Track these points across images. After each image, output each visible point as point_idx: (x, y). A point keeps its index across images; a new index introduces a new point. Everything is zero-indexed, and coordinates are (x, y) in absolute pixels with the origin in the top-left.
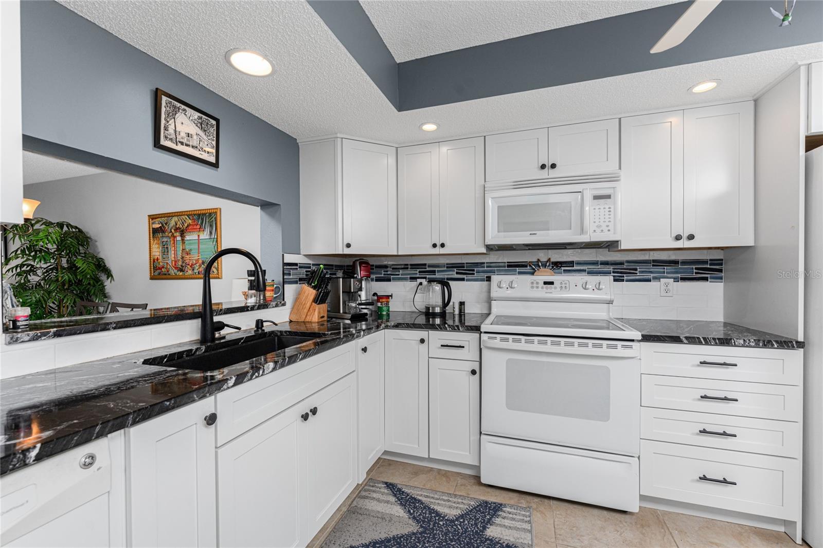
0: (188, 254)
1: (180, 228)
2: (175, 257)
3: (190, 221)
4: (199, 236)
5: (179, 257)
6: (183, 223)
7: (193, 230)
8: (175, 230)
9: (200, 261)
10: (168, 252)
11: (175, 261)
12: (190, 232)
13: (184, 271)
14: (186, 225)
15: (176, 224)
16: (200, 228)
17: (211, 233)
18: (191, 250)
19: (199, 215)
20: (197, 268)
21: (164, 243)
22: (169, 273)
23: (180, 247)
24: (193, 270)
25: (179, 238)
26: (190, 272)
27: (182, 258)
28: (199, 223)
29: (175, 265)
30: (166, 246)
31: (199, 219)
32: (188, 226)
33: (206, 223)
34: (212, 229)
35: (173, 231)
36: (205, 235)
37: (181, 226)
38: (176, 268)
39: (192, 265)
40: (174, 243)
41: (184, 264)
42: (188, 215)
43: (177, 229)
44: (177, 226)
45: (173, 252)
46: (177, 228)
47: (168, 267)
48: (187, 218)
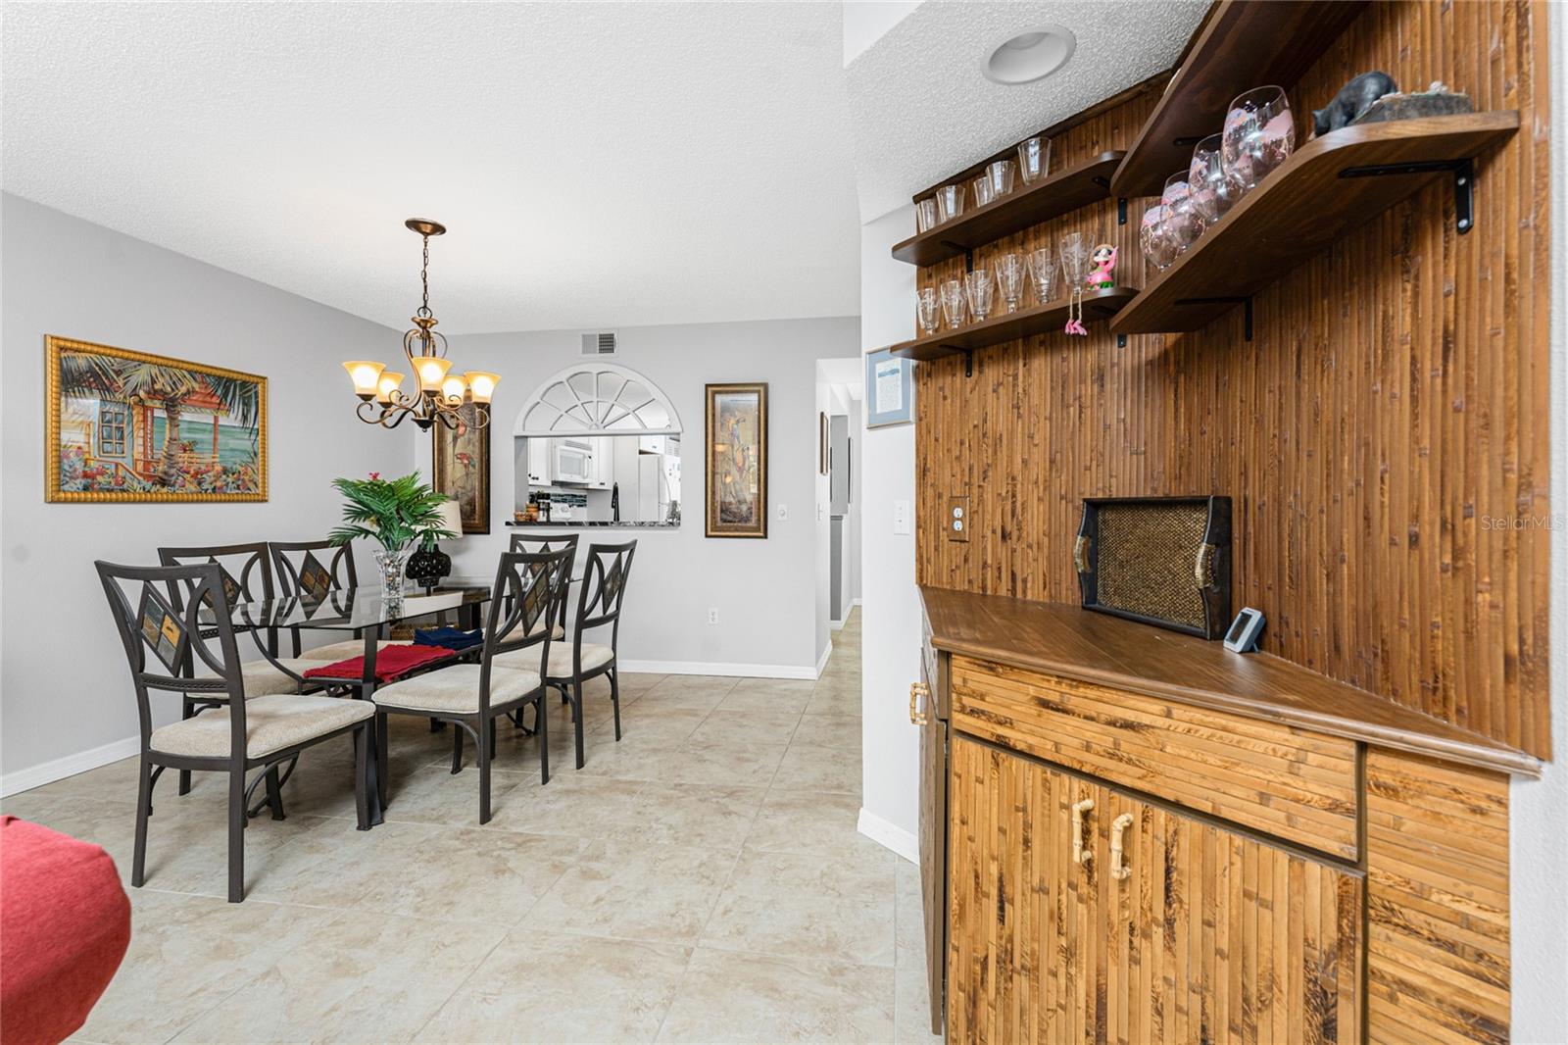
0: (185, 451)
1: (166, 393)
2: (145, 453)
3: (196, 386)
4: (216, 418)
5: (160, 454)
6: (174, 383)
7: (205, 404)
8: (148, 393)
9: (218, 468)
10: (122, 438)
11: (147, 463)
12: (194, 406)
13: (173, 486)
14: (183, 389)
15: (154, 382)
16: (220, 404)
17: (245, 418)
18: (195, 443)
19: (220, 378)
20: (208, 480)
21: (108, 417)
22: (125, 486)
23: (164, 432)
24: (199, 484)
25: (160, 413)
26: (192, 488)
27: (169, 457)
28: (219, 392)
29: (146, 469)
30: (114, 425)
31: (219, 385)
32: (188, 392)
33: (234, 396)
34: (249, 411)
35: (142, 394)
36: (231, 419)
37: (169, 389)
38: (148, 477)
39: (197, 473)
40: (145, 420)
41: (173, 471)
42: (190, 372)
43: (153, 394)
44: (157, 387)
45: (141, 441)
46: (156, 391)
47: (122, 472)
48: (188, 376)
